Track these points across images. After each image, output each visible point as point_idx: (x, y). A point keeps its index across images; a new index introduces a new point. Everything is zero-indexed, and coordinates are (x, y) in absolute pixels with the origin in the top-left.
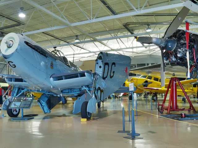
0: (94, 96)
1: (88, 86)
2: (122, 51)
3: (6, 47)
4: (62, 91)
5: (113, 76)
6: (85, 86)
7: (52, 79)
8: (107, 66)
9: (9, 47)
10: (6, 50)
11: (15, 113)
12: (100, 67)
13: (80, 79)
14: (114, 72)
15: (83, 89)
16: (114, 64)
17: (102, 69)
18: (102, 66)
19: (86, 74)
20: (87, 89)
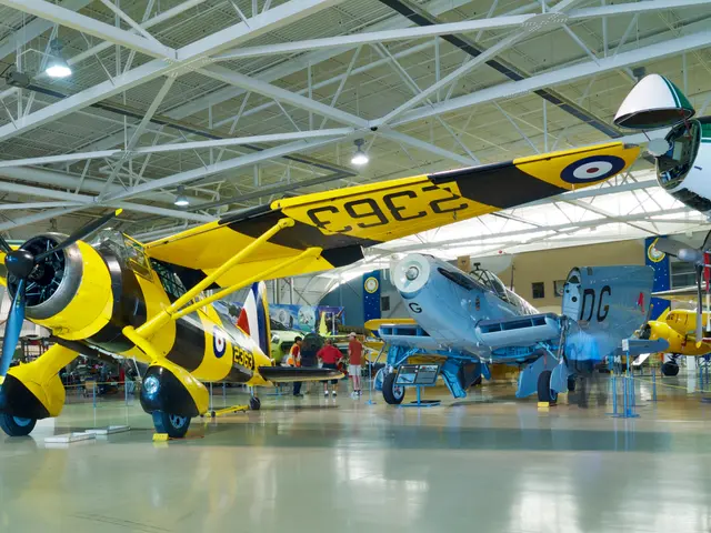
0: (562, 361)
1: (548, 342)
2: (649, 220)
3: (404, 280)
4: (493, 353)
5: (604, 317)
6: (544, 342)
7: (478, 329)
8: (589, 297)
9: (411, 278)
10: (406, 285)
11: (397, 396)
12: (574, 299)
13: (533, 328)
14: (607, 308)
15: (538, 347)
16: (607, 289)
17: (577, 305)
18: (578, 296)
19: (546, 319)
20: (548, 347)
